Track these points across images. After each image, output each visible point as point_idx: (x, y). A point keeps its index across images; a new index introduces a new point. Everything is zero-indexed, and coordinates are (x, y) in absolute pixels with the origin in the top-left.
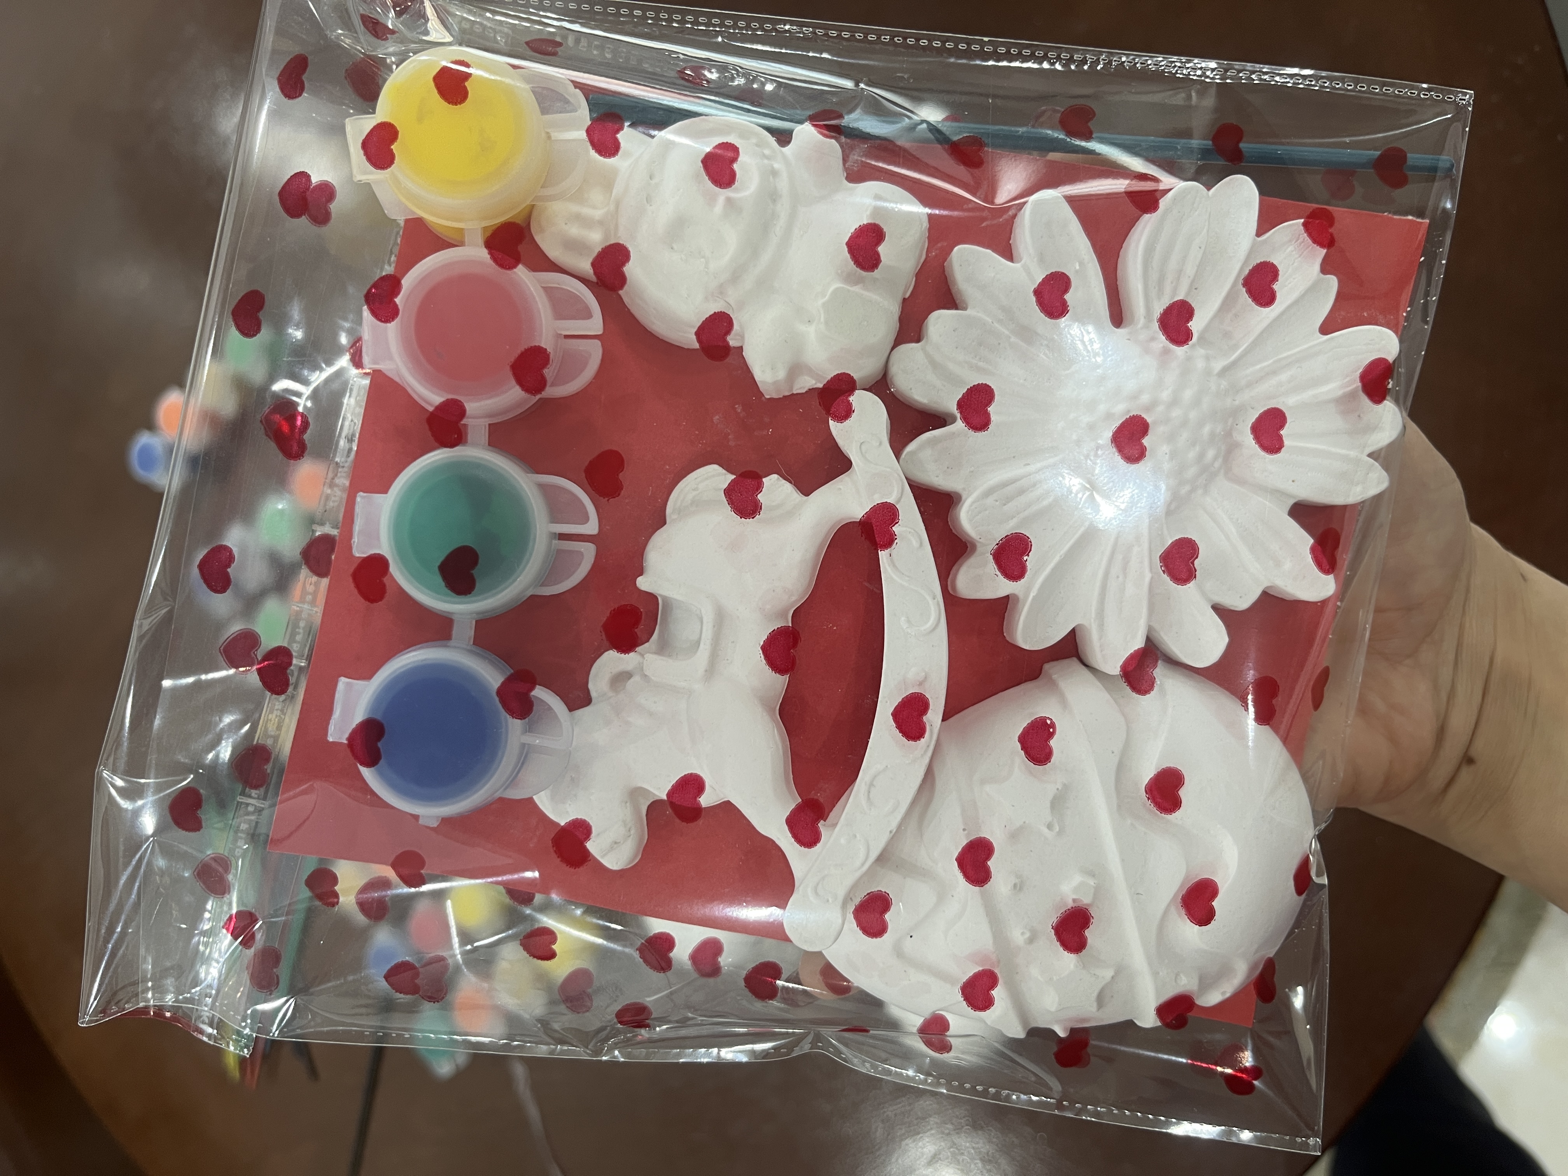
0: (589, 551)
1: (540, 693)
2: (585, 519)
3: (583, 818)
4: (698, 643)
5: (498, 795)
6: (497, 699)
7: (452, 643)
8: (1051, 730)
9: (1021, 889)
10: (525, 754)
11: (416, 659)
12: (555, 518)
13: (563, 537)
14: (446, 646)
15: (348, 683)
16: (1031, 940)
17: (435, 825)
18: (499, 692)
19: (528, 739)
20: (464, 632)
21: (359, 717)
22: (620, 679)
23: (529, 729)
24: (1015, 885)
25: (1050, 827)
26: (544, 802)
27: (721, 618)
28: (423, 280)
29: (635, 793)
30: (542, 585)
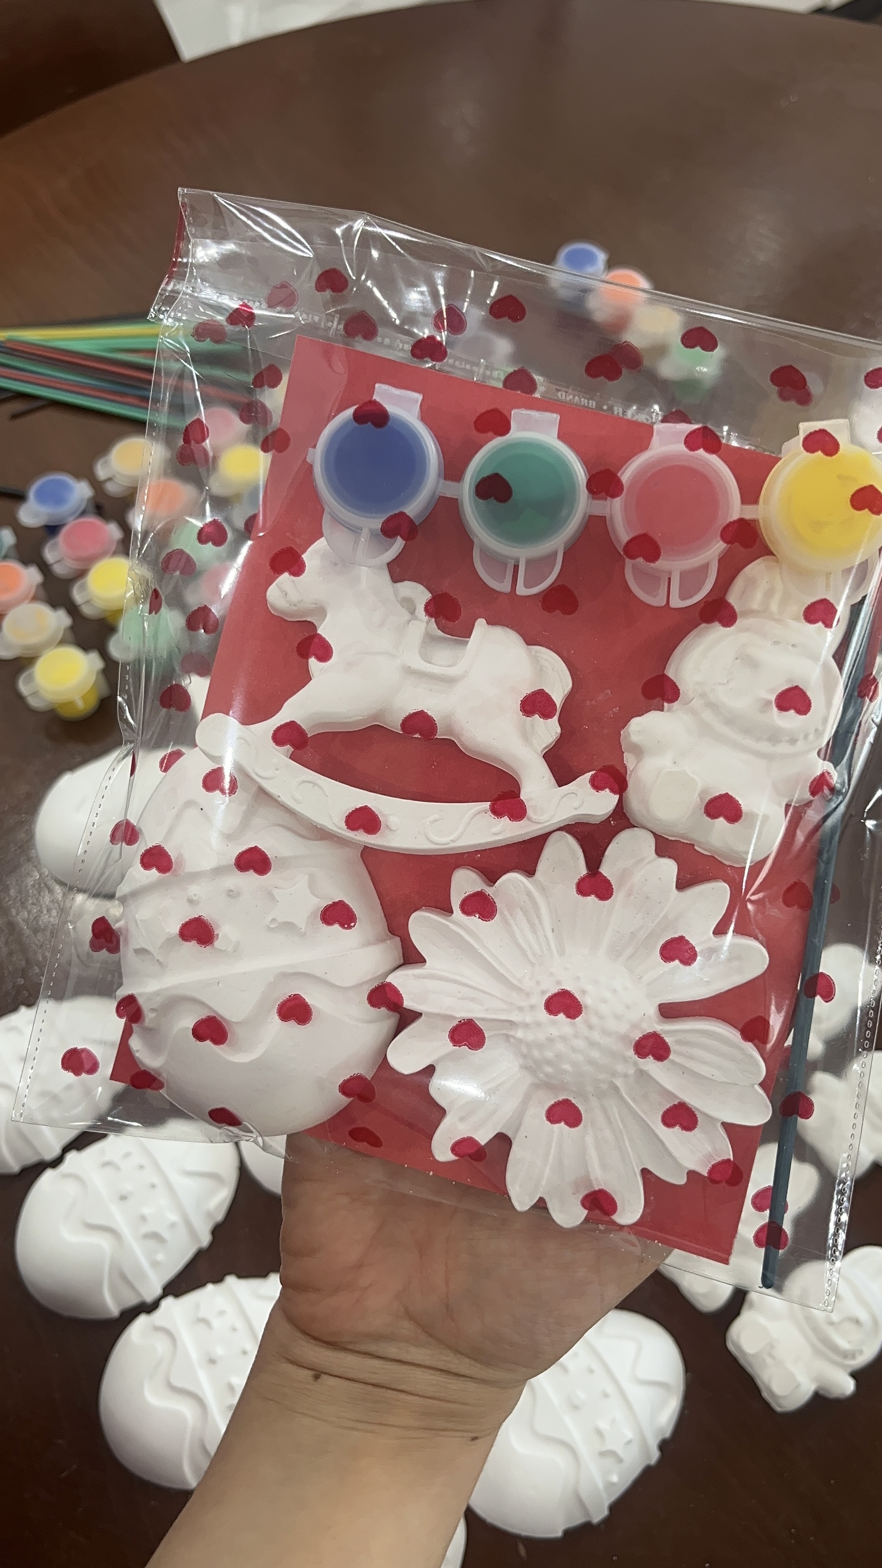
0: (504, 587)
1: (399, 544)
2: (527, 585)
3: (306, 571)
4: (430, 663)
5: (326, 508)
6: (397, 512)
7: (442, 481)
8: (346, 926)
9: (229, 896)
10: (355, 530)
11: (430, 452)
12: (530, 563)
13: (516, 568)
14: (439, 476)
15: (417, 401)
16: (190, 901)
17: (308, 460)
18: (402, 514)
19: (365, 532)
20: (449, 489)
21: (391, 409)
22: (408, 604)
23: (373, 534)
24: (231, 891)
25: (274, 920)
26: (321, 544)
27: (449, 681)
28: (716, 472)
29: (321, 611)
30: (481, 551)
